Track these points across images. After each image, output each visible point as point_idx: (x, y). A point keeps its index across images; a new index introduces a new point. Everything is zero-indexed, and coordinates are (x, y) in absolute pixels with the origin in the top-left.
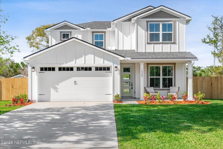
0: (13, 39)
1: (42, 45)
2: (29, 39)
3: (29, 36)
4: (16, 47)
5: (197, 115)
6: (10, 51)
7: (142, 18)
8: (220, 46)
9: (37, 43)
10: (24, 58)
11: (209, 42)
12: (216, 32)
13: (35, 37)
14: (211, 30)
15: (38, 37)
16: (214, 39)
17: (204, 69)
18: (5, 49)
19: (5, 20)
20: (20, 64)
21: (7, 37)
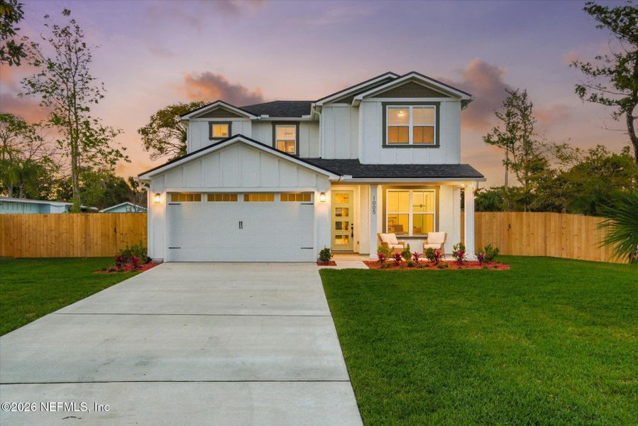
0: (114, 135)
1: (169, 144)
2: (144, 132)
3: (144, 126)
4: (122, 152)
5: (493, 296)
6: (108, 158)
7: (373, 97)
8: (521, 149)
9: (160, 142)
10: (139, 176)
11: (498, 142)
12: (511, 121)
13: (156, 129)
14: (502, 117)
15: (161, 129)
16: (509, 135)
17: (485, 192)
18: (99, 155)
19: (98, 97)
20: (126, 180)
21: (104, 131)
